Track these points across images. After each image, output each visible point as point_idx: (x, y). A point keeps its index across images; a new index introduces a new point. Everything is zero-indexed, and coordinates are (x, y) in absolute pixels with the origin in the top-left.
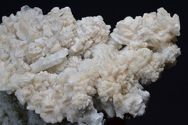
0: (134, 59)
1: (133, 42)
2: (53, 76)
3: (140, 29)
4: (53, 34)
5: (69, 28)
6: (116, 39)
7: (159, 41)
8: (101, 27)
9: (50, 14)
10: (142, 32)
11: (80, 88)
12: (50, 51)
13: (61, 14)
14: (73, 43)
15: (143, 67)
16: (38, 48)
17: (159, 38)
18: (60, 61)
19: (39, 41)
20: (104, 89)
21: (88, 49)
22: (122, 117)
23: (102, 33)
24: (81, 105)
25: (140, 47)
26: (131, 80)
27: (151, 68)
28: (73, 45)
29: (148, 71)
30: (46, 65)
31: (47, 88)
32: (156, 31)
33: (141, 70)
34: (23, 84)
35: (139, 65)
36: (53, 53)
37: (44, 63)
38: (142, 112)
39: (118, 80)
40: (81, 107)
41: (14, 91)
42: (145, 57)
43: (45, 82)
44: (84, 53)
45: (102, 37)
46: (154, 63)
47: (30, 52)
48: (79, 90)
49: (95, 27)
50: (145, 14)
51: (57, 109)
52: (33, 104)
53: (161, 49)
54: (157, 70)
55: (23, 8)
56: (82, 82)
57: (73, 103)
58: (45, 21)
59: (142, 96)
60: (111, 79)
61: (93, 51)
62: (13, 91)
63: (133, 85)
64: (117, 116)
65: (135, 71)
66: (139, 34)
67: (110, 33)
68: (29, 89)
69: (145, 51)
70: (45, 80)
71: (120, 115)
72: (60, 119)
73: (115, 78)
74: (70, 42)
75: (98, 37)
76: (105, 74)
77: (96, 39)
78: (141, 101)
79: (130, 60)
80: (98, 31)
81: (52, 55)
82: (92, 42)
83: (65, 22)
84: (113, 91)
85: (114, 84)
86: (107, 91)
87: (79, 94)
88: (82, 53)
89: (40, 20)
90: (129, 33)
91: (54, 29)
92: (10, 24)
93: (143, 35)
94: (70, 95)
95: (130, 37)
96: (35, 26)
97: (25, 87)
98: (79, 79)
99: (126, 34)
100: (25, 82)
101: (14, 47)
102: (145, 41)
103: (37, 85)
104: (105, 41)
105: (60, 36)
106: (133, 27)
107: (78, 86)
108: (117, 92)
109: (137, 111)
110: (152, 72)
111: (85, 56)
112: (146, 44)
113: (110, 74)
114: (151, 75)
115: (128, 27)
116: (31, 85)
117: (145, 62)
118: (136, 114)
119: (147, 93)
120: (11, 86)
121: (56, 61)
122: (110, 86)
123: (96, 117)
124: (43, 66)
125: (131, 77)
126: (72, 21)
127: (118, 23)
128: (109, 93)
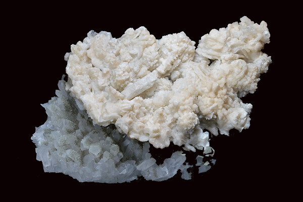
0: (231, 72)
1: (224, 55)
2: (148, 101)
3: (230, 40)
4: (132, 58)
5: (152, 49)
6: (205, 55)
7: (251, 51)
8: (188, 43)
9: (124, 37)
10: (231, 44)
11: (186, 107)
12: (137, 76)
13: (137, 35)
14: (157, 65)
15: (241, 79)
16: (126, 73)
17: (250, 48)
18: (152, 84)
19: (124, 65)
20: (208, 106)
21: (176, 69)
22: (227, 134)
23: (190, 50)
24: (191, 124)
25: (232, 59)
26: (231, 94)
27: (249, 79)
28: (157, 67)
29: (247, 83)
30: (139, 90)
31: (145, 114)
32: (246, 41)
33: (240, 83)
34: (124, 111)
35: (238, 77)
36: (140, 78)
37: (137, 89)
38: (248, 125)
39: (218, 96)
40: (191, 126)
41: (113, 122)
42: (241, 69)
43: (142, 108)
44: (171, 74)
45: (189, 54)
46: (251, 74)
47: (119, 79)
48: (185, 110)
49: (182, 43)
50: (229, 25)
51: (163, 133)
52: (135, 132)
53: (251, 59)
54: (255, 80)
55: (89, 33)
56: (187, 101)
57: (182, 123)
58: (120, 44)
59: (245, 109)
60: (212, 94)
61: (181, 70)
62: (111, 121)
63: (233, 100)
64: (222, 134)
65: (234, 84)
66: (229, 46)
67: (196, 49)
68: (130, 116)
69: (240, 63)
70: (142, 106)
71: (225, 132)
72: (168, 144)
73: (216, 94)
74: (155, 64)
75: (185, 54)
76: (205, 91)
77: (183, 57)
78: (245, 114)
79: (227, 73)
80: (186, 48)
81: (143, 79)
82: (180, 60)
83: (146, 43)
84: (217, 106)
85: (216, 99)
86: (211, 108)
87: (185, 114)
88: (169, 74)
89: (114, 45)
90: (219, 46)
91: (132, 52)
92: (81, 53)
93: (233, 47)
94: (176, 115)
95: (219, 51)
96: (111, 52)
97: (126, 115)
98: (183, 98)
99: (215, 47)
100: (125, 110)
101: (96, 76)
102: (236, 52)
103: (136, 111)
104: (192, 59)
105: (143, 59)
106: (222, 39)
107: (184, 105)
108: (221, 107)
109: (243, 125)
110: (250, 83)
111: (173, 77)
112: (238, 56)
113: (211, 90)
114: (250, 86)
115: (216, 40)
116: (132, 112)
117: (242, 74)
118: (243, 128)
119: (250, 106)
120: (109, 116)
121: (148, 85)
122: (213, 102)
123: (203, 137)
124: (136, 92)
125: (230, 90)
126: (153, 41)
127: (202, 38)
128: (213, 110)
